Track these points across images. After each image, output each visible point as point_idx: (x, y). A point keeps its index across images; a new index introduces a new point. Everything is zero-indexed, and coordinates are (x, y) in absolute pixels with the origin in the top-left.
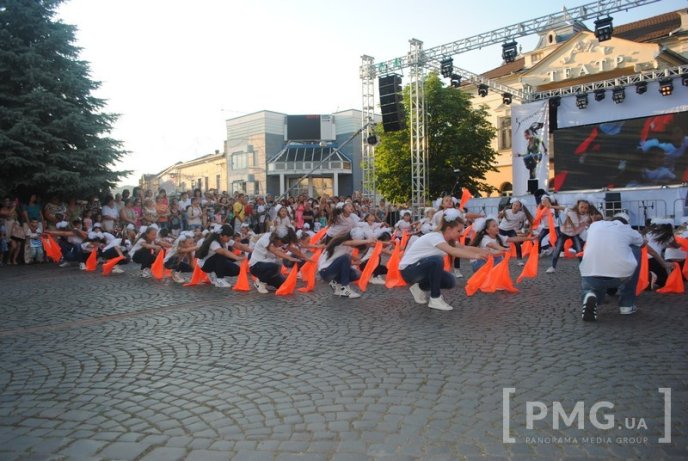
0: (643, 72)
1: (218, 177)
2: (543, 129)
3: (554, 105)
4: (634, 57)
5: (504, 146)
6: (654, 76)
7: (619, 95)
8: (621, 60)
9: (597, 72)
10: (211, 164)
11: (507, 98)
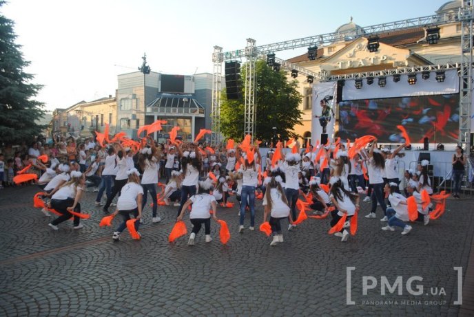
0: (399, 68)
1: (111, 114)
2: (333, 101)
3: (341, 84)
4: (393, 57)
5: (307, 107)
6: (405, 71)
7: (383, 81)
8: (385, 58)
9: (370, 65)
10: (106, 105)
11: (310, 79)
